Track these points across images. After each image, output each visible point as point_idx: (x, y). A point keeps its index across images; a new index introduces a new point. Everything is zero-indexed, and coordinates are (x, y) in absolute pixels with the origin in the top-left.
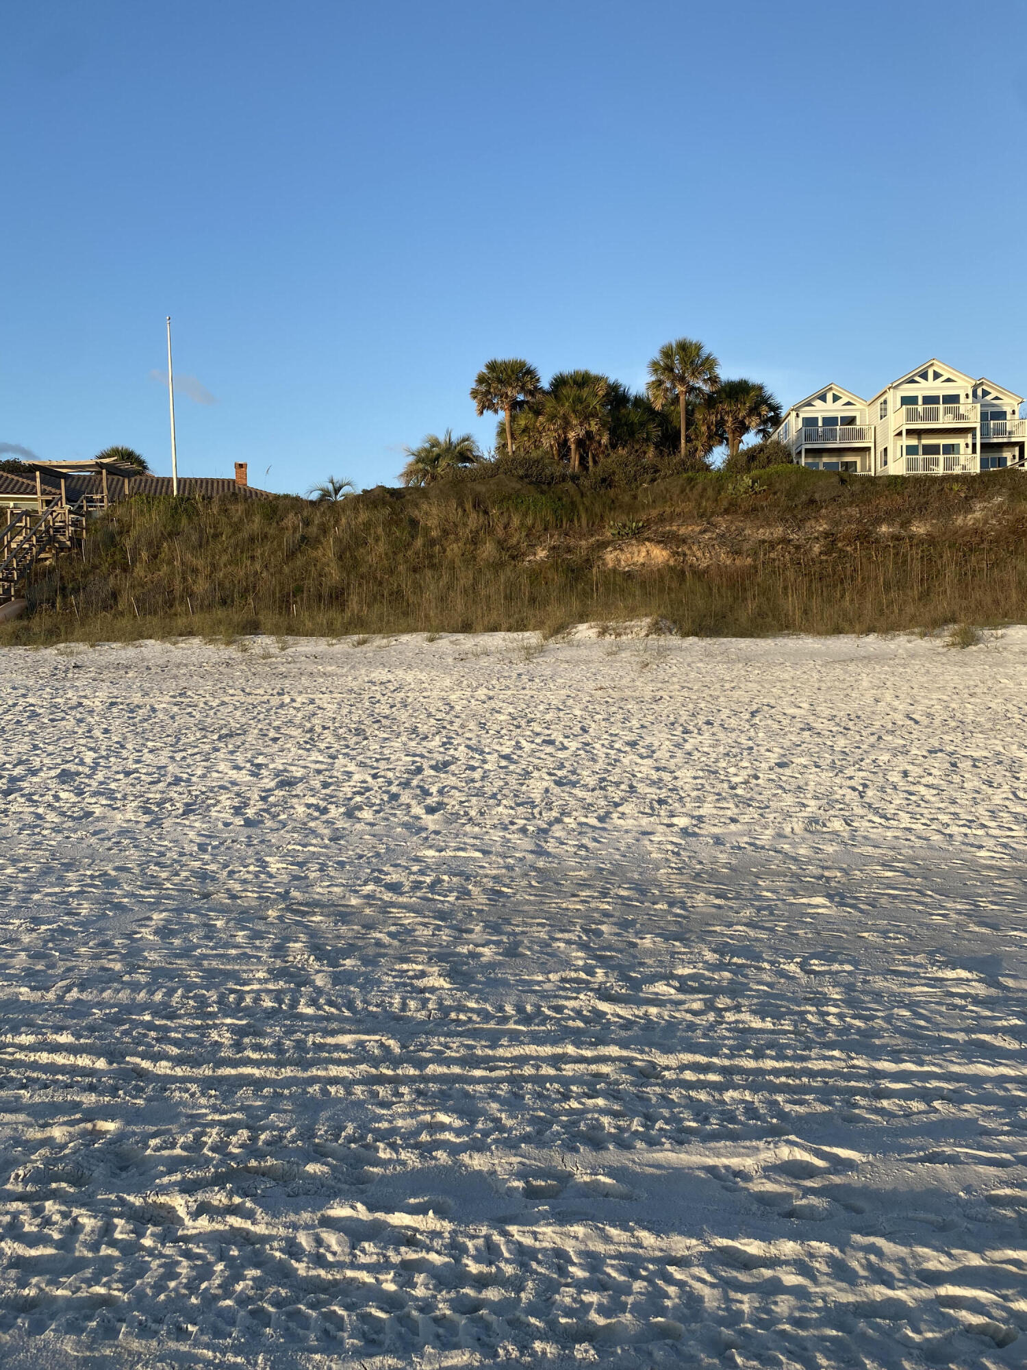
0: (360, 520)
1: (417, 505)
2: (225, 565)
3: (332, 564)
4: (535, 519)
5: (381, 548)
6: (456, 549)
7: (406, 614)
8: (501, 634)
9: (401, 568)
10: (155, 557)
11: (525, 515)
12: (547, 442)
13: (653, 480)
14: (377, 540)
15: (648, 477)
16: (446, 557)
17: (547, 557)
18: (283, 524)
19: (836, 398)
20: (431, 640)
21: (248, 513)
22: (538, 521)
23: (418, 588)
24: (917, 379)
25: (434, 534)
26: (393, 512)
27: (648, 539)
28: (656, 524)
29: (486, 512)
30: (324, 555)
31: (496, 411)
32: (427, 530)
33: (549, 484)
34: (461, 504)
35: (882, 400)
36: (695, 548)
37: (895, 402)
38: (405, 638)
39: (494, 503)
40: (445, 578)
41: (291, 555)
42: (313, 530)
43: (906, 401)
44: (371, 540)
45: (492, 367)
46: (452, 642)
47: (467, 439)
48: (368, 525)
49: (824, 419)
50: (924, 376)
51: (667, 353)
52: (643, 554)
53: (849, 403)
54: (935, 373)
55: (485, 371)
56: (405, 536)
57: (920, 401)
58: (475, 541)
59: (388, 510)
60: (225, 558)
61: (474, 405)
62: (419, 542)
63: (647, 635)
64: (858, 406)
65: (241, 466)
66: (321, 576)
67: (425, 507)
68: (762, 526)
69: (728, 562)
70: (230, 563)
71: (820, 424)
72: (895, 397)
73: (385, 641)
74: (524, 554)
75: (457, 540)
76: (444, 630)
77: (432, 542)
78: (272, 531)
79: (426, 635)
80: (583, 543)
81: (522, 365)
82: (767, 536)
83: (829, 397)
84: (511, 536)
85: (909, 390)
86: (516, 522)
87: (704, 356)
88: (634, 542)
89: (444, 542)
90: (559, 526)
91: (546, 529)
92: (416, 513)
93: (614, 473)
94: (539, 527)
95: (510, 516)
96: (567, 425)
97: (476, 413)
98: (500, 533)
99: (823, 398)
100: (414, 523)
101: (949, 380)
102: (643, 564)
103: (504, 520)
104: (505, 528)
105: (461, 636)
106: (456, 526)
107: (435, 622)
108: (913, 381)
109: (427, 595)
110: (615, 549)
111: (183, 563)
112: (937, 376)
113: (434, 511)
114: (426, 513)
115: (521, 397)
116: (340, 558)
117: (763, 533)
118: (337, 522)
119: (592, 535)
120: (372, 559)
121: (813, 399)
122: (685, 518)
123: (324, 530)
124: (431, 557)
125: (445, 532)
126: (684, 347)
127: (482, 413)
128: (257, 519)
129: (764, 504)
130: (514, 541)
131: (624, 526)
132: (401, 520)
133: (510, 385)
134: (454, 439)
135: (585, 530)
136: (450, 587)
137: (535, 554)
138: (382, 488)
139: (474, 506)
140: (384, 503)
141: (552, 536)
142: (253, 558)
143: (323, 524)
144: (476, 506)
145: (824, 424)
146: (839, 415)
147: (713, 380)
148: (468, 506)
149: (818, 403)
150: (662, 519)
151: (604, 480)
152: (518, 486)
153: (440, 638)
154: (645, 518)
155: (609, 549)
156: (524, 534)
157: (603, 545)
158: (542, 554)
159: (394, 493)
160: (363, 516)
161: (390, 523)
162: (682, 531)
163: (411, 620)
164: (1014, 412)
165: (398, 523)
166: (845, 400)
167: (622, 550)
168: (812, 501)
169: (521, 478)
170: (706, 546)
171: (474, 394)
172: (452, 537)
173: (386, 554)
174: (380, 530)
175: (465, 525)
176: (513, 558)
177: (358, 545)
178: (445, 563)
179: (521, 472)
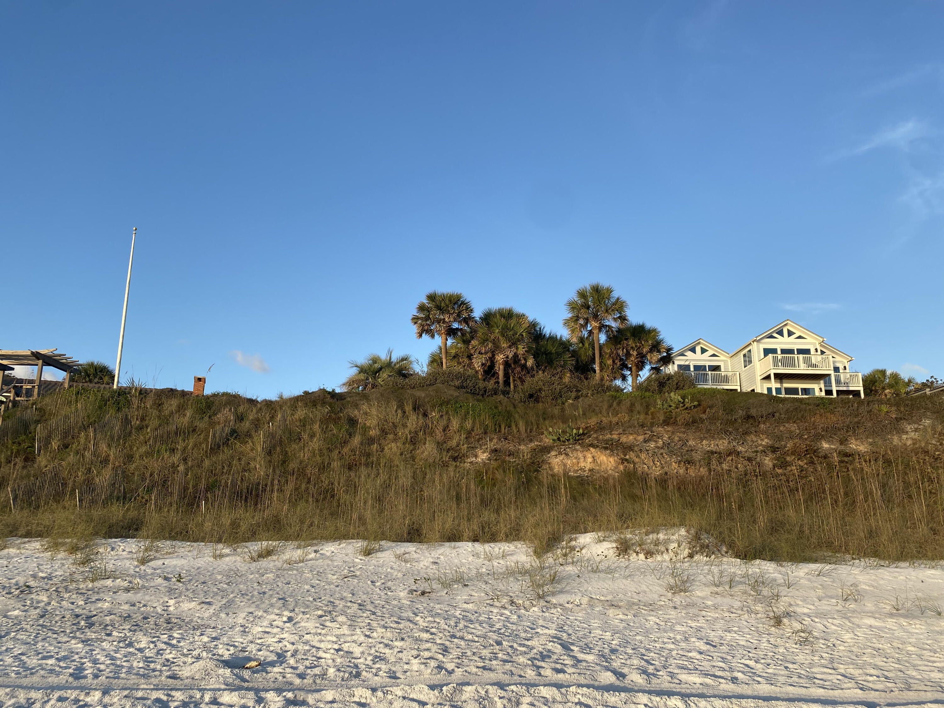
0: (296, 416)
1: (356, 406)
2: (141, 457)
3: (258, 459)
4: (474, 422)
5: (315, 444)
6: (395, 449)
7: (334, 514)
8: (466, 547)
9: (336, 464)
10: (66, 446)
11: (465, 418)
12: (477, 363)
13: (577, 398)
14: (312, 436)
15: (574, 394)
16: (384, 456)
17: (489, 459)
18: (215, 418)
19: (703, 351)
20: (368, 553)
21: (181, 408)
22: (478, 425)
23: (352, 488)
24: (775, 335)
25: (372, 433)
26: (332, 411)
27: (592, 445)
28: (596, 431)
29: (425, 415)
30: (252, 450)
31: (433, 336)
32: (366, 429)
33: (483, 395)
34: (401, 406)
35: (745, 351)
36: (643, 456)
37: (759, 352)
38: (329, 548)
39: (433, 407)
40: (383, 476)
41: (215, 449)
42: (246, 425)
43: (767, 352)
44: (305, 436)
45: (432, 297)
46: (398, 557)
47: (406, 359)
48: (304, 423)
49: (695, 367)
50: (781, 333)
51: (582, 294)
52: (590, 460)
53: (714, 355)
54: (788, 330)
55: (425, 301)
56: (343, 434)
57: (779, 352)
58: (414, 441)
59: (327, 409)
60: (143, 449)
61: (415, 329)
62: (356, 440)
63: (691, 556)
64: (722, 358)
65: (199, 379)
66: (244, 470)
67: (365, 407)
68: (705, 438)
69: (681, 471)
70: (148, 454)
71: (692, 369)
72: (758, 349)
73: (299, 552)
74: (465, 456)
75: (395, 440)
76: (384, 537)
77: (371, 441)
78: (201, 425)
79: (360, 544)
80: (522, 447)
81: (458, 297)
82: (713, 448)
83: (698, 349)
84: (451, 438)
85: (769, 344)
86: (455, 424)
87: (613, 300)
88: (578, 447)
89: (382, 441)
90: (497, 430)
91: (486, 433)
92: (355, 413)
93: (540, 390)
94: (478, 430)
95: (449, 419)
96: (497, 348)
97: (416, 336)
98: (439, 435)
99: (693, 350)
100: (352, 422)
101: (800, 337)
102: (591, 470)
103: (444, 422)
104: (444, 430)
105: (410, 548)
106: (395, 426)
107: (373, 526)
108: (771, 337)
109: (361, 493)
110: (560, 453)
111: (94, 454)
112: (790, 333)
113: (374, 412)
114: (366, 413)
115: (455, 325)
116: (270, 453)
117: (708, 445)
118: (272, 418)
119: (531, 441)
120: (304, 455)
121: (685, 351)
122: (627, 428)
123: (257, 424)
124: (368, 455)
125: (384, 432)
126: (597, 290)
127: (421, 336)
128: (189, 413)
129: (704, 416)
130: (454, 443)
131: (564, 432)
132: (339, 418)
133: (448, 312)
134: (394, 359)
135: (524, 435)
136: (387, 486)
137: (476, 456)
138: (324, 391)
139: (414, 409)
140: (324, 403)
141: (491, 440)
142: (173, 450)
143: (258, 420)
144: (415, 408)
145: (695, 370)
146: (707, 364)
147: (623, 319)
148: (408, 408)
149: (689, 353)
150: (601, 428)
151: (531, 396)
152: (456, 394)
153: (381, 550)
154: (583, 425)
155: (553, 453)
156: (463, 436)
157: (547, 450)
158: (483, 456)
159: (333, 394)
160: (301, 413)
161: (325, 421)
162: (624, 439)
163: (340, 524)
164: (845, 368)
165: (336, 421)
166: (711, 352)
167: (567, 455)
168: (749, 417)
169: (458, 388)
170: (654, 454)
171: (415, 320)
172: (391, 436)
173: (320, 450)
174: (316, 427)
175: (404, 426)
176: (455, 459)
177: (290, 440)
178: (383, 461)
179: (457, 383)
